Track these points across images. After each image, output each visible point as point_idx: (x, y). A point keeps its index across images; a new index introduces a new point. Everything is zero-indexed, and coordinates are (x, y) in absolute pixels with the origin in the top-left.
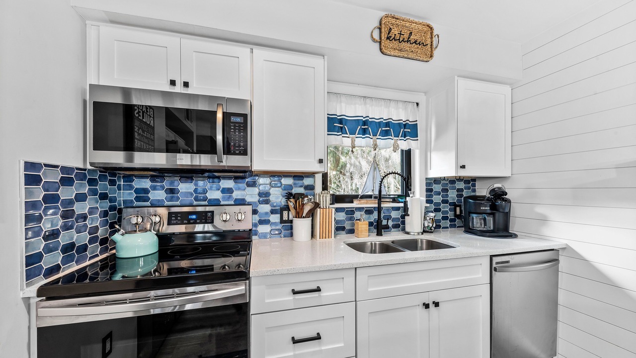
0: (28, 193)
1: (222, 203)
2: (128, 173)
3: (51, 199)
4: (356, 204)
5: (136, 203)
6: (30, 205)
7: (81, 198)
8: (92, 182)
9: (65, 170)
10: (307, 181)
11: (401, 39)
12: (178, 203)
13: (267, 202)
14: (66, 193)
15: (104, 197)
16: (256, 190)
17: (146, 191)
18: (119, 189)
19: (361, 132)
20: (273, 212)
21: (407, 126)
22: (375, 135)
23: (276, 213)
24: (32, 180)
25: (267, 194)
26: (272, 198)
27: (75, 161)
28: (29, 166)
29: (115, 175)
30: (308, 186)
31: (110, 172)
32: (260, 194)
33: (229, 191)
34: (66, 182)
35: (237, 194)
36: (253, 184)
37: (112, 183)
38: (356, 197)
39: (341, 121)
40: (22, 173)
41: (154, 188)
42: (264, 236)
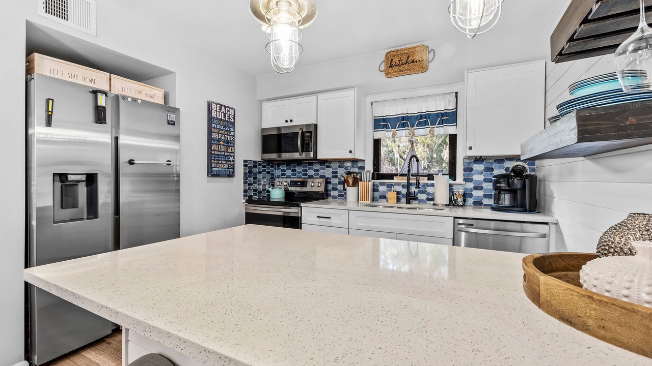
0: (244, 170)
1: (314, 177)
2: (278, 162)
3: (250, 172)
4: (396, 180)
5: (281, 177)
6: (245, 174)
7: (260, 172)
8: (264, 167)
9: (255, 162)
10: (360, 164)
11: (400, 64)
12: (296, 177)
13: (336, 177)
14: (255, 170)
15: (268, 173)
16: (331, 170)
17: (284, 171)
18: (276, 170)
19: (401, 126)
20: (340, 183)
21: (445, 115)
22: (412, 126)
23: (342, 184)
24: (245, 166)
25: (336, 172)
26: (339, 175)
27: (258, 159)
28: (245, 161)
29: (273, 163)
30: (360, 167)
31: (270, 162)
32: (333, 172)
33: (317, 170)
34: (255, 166)
35: (321, 172)
36: (328, 167)
37: (272, 167)
38: (396, 175)
39: (384, 120)
40: (243, 163)
41: (288, 169)
42: (334, 197)
